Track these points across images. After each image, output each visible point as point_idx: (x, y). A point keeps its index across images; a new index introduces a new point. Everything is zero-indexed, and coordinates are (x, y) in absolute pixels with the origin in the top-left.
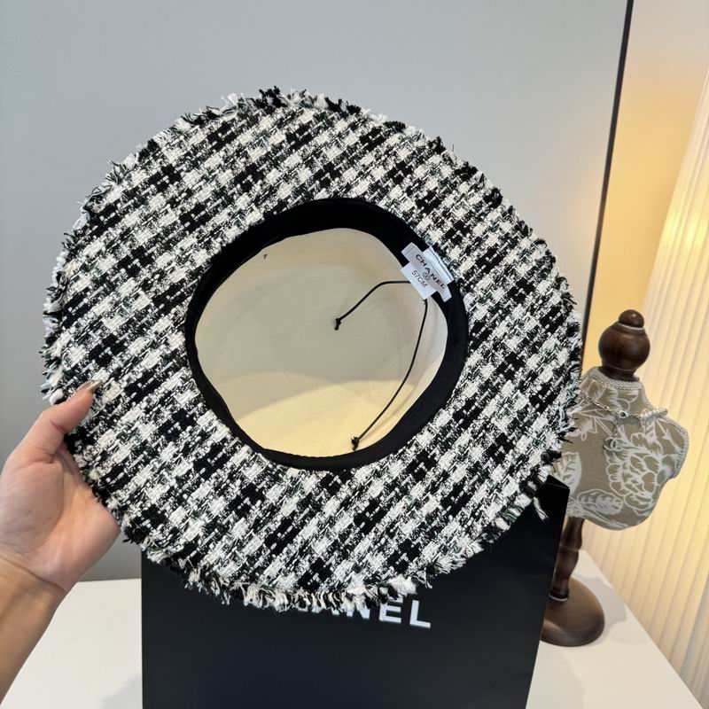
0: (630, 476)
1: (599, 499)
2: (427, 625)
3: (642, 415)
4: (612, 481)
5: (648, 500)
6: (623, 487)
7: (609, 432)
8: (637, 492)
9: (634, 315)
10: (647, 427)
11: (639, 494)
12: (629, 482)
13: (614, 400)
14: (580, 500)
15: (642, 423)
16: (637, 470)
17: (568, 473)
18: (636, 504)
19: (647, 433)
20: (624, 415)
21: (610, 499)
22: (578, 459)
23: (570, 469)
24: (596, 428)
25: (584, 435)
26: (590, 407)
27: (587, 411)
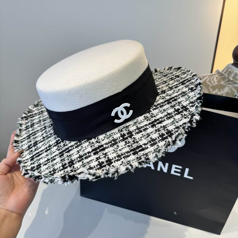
7: (235, 91)
24: (230, 90)
25: (225, 93)
26: (227, 81)
27: (226, 83)
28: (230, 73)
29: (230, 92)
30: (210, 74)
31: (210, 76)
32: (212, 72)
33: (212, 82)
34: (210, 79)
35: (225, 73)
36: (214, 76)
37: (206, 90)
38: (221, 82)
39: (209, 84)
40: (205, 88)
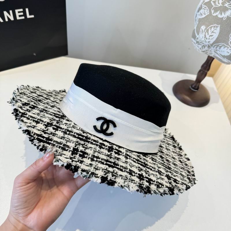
1: (222, 47)
2: (33, 16)
4: (230, 41)
14: (214, 47)
17: (212, 34)
21: (227, 48)
22: (218, 29)
23: (214, 32)
25: (225, 17)
27: (230, 6)
33: (217, 3)
37: (208, 11)
39: (213, 4)
40: (207, 9)
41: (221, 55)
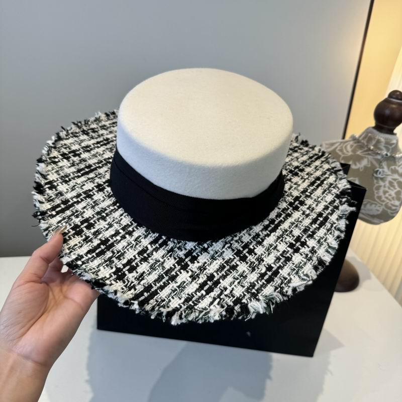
0: (387, 192)
1: (368, 205)
3: (397, 156)
4: (376, 195)
5: (396, 206)
6: (383, 198)
7: (377, 165)
8: (390, 201)
9: (398, 93)
10: (399, 162)
11: (392, 202)
12: (387, 195)
13: (382, 146)
15: (397, 160)
16: (392, 188)
18: (390, 208)
19: (399, 166)
20: (387, 155)
21: (374, 205)
24: (369, 163)
25: (362, 168)
26: (366, 151)
27: (365, 153)
28: (370, 139)
29: (369, 166)
30: (341, 140)
31: (341, 142)
32: (344, 137)
33: (345, 151)
34: (342, 147)
35: (363, 139)
36: (348, 143)
38: (358, 151)
39: (340, 153)
41: (369, 215)
